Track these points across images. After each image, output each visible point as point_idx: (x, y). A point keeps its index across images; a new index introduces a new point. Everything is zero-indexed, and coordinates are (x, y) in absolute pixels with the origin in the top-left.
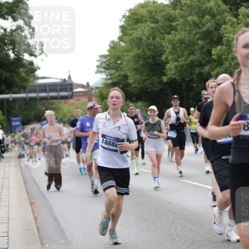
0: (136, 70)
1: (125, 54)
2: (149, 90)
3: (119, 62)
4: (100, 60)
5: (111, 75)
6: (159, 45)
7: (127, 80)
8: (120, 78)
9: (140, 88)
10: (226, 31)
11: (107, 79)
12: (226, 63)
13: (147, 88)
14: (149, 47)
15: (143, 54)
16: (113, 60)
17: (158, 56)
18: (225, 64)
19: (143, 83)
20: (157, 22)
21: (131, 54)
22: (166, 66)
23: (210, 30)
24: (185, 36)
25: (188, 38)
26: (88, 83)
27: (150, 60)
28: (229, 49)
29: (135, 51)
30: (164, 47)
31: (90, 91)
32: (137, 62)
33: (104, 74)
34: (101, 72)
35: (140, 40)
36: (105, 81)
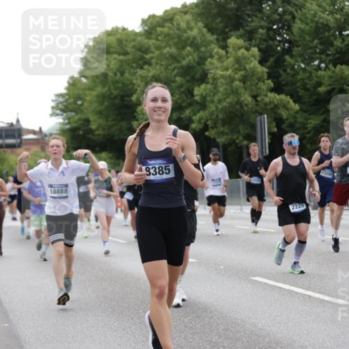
0: (100, 113)
1: (88, 92)
2: (116, 138)
3: (79, 103)
4: (56, 100)
5: (69, 119)
6: (128, 82)
7: (89, 124)
8: (81, 122)
9: (104, 136)
10: (212, 66)
11: (63, 124)
12: (211, 105)
13: (114, 136)
14: (116, 85)
15: (108, 93)
16: (72, 100)
17: (127, 96)
18: (210, 107)
19: (109, 129)
20: (126, 53)
21: (95, 93)
22: (137, 108)
23: (191, 65)
24: (161, 72)
25: (165, 74)
26: (40, 128)
27: (117, 101)
28: (215, 88)
29: (99, 90)
30: (134, 85)
31: (42, 139)
32: (101, 103)
33: (61, 117)
34: (57, 115)
35: (105, 75)
36: (62, 126)
